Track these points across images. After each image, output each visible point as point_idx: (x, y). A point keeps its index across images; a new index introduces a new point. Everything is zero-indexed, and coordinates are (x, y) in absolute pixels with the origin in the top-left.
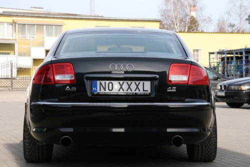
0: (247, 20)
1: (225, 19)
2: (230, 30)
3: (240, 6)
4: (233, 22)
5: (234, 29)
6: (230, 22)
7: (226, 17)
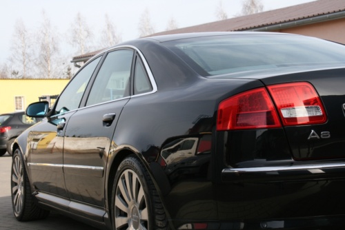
0: (72, 62)
1: (8, 65)
2: (13, 77)
3: (23, 53)
4: (16, 69)
5: (17, 76)
6: (13, 69)
7: (9, 63)
